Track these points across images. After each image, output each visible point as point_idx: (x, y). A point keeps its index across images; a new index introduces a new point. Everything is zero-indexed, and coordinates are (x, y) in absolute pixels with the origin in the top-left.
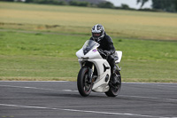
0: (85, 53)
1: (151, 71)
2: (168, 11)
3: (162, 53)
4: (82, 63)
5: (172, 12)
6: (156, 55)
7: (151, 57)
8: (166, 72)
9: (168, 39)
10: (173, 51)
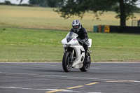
0: (68, 42)
1: (30, 53)
2: (41, 6)
3: (38, 39)
4: (66, 48)
5: (45, 6)
6: (33, 41)
7: (29, 42)
8: (41, 53)
9: (42, 28)
10: (46, 37)
